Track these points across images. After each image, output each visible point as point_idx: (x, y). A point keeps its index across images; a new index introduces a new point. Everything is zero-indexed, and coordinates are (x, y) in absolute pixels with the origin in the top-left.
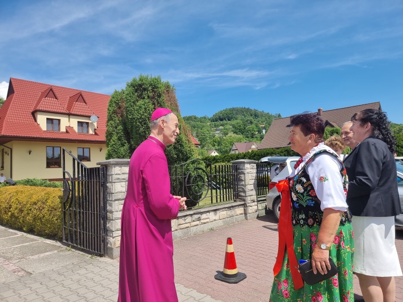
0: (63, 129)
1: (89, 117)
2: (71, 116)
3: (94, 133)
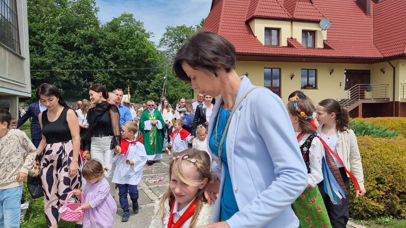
1: (318, 22)
2: (294, 23)
3: (322, 47)
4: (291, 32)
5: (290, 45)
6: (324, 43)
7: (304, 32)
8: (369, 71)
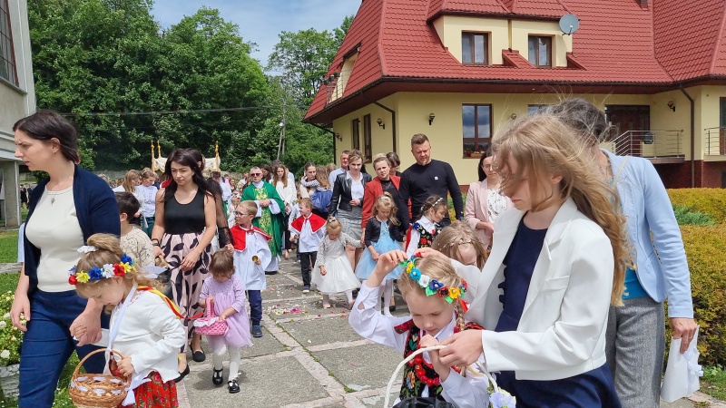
0: (496, 59)
1: (556, 20)
2: (513, 22)
3: (565, 65)
4: (509, 38)
5: (507, 63)
6: (567, 58)
7: (533, 38)
8: (648, 107)
